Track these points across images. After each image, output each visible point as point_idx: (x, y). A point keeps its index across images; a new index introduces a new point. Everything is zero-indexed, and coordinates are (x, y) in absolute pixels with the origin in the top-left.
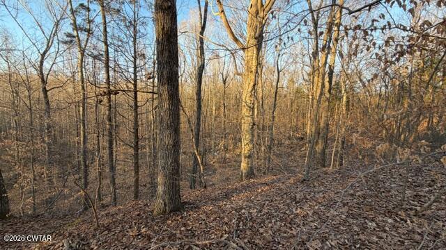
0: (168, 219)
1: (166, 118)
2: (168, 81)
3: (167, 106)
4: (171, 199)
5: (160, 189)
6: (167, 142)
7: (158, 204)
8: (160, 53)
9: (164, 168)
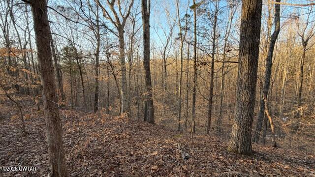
0: (240, 158)
1: (244, 80)
2: (249, 51)
3: (246, 71)
4: (243, 144)
5: (234, 133)
6: (244, 99)
7: (231, 144)
8: (243, 30)
9: (239, 118)
